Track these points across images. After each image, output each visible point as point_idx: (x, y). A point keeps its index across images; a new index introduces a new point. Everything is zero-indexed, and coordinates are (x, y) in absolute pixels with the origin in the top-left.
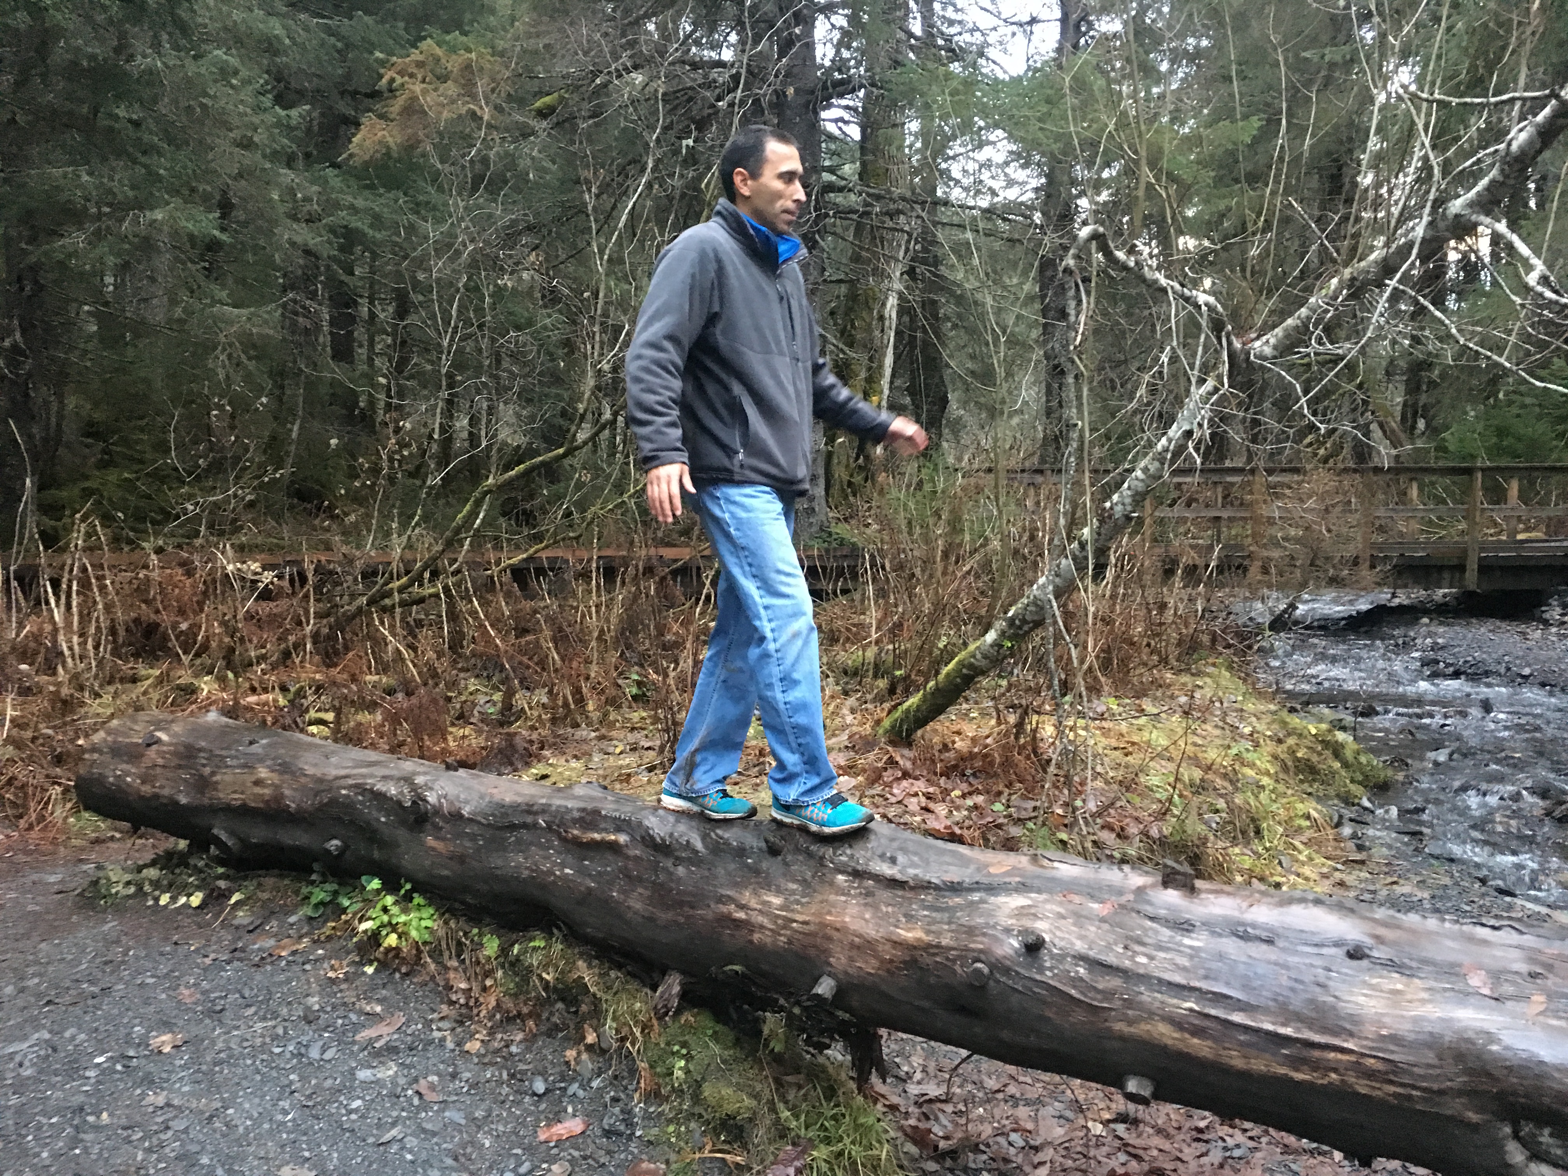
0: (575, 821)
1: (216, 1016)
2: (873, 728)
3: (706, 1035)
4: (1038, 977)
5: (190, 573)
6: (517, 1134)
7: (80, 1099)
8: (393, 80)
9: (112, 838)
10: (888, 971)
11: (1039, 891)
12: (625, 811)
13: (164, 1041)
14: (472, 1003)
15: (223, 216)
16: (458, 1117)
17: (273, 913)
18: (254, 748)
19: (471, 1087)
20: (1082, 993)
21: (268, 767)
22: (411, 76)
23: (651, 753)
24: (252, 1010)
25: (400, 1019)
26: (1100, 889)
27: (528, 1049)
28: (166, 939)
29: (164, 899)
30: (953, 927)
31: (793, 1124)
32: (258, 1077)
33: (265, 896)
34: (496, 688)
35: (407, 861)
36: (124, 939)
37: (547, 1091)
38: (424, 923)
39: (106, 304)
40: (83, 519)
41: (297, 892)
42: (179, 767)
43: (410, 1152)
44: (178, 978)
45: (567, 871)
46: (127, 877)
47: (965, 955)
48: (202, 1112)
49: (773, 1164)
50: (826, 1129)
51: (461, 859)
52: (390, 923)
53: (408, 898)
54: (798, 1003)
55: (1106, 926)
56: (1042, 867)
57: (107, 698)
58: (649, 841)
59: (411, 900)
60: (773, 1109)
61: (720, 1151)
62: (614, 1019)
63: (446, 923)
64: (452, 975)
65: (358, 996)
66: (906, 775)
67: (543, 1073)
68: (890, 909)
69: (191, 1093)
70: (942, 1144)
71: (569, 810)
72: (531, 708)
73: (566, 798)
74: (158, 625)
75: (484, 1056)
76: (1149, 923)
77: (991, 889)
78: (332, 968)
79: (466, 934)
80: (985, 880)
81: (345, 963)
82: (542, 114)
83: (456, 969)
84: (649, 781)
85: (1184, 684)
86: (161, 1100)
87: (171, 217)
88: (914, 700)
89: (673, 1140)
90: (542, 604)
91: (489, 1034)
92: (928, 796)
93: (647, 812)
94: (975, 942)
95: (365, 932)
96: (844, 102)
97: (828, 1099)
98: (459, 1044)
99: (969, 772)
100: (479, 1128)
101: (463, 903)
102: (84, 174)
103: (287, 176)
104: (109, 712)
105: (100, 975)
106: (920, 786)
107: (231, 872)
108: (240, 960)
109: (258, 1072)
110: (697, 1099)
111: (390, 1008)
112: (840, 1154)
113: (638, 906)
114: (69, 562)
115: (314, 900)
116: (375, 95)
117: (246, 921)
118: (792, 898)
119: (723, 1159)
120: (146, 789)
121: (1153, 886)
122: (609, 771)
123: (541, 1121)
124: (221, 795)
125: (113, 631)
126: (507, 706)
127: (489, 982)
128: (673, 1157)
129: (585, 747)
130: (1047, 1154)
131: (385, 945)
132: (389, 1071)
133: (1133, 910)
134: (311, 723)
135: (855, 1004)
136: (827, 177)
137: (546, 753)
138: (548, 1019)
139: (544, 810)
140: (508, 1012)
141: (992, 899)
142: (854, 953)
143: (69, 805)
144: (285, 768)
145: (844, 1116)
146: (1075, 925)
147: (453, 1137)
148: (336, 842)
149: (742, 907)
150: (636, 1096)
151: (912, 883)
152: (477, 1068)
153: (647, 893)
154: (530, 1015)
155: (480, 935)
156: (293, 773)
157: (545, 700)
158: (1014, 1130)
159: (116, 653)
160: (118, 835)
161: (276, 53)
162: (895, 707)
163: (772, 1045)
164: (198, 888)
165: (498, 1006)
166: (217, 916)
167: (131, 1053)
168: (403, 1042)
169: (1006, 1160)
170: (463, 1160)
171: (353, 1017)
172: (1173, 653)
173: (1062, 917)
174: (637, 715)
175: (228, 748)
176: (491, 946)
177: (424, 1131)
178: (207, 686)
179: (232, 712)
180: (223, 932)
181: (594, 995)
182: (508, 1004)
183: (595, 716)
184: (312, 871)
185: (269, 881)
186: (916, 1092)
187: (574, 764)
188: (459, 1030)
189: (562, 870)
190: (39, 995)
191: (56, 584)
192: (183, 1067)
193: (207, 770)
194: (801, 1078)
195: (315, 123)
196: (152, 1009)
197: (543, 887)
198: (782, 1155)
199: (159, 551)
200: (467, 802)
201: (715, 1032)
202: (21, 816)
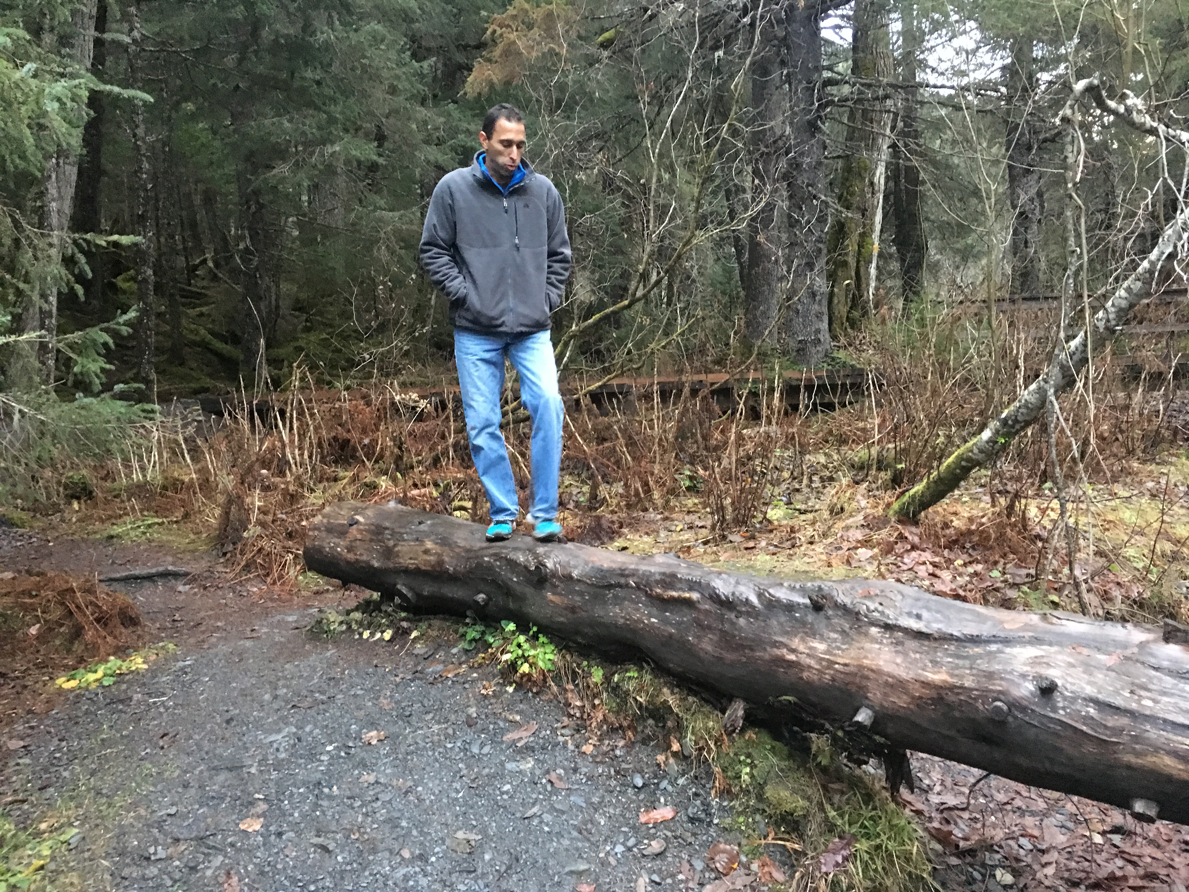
0: (657, 582)
1: (406, 719)
2: (884, 510)
3: (766, 749)
4: (1052, 715)
5: (368, 404)
6: (624, 817)
7: (319, 776)
8: (494, 31)
9: (328, 590)
10: (918, 705)
11: (1051, 644)
12: (696, 575)
13: (372, 736)
14: (585, 716)
15: (380, 146)
16: (581, 802)
17: (440, 646)
18: (422, 527)
19: (588, 779)
20: (1092, 729)
21: (432, 541)
22: (508, 26)
23: (704, 532)
24: (431, 715)
25: (534, 726)
26: (1107, 644)
27: (628, 753)
28: (369, 663)
29: (366, 634)
30: (974, 672)
31: (839, 822)
32: (437, 765)
33: (435, 633)
34: (583, 482)
35: (532, 610)
36: (341, 662)
37: (644, 785)
38: (548, 656)
39: (304, 215)
40: (299, 367)
41: (456, 632)
42: (371, 540)
43: (547, 825)
44: (379, 691)
45: (653, 620)
46: (341, 618)
47: (985, 694)
48: (400, 789)
49: (824, 852)
50: (866, 827)
51: (573, 610)
52: (523, 656)
53: (535, 637)
54: (842, 728)
55: (1113, 674)
56: (1052, 624)
57: (319, 493)
58: (715, 598)
59: (537, 639)
60: (822, 809)
61: (781, 839)
62: (693, 733)
63: (564, 657)
64: (570, 695)
65: (503, 708)
66: (914, 548)
67: (641, 772)
68: (918, 656)
69: (393, 774)
70: (962, 844)
71: (652, 574)
72: (611, 497)
73: (650, 565)
74: (349, 441)
75: (596, 756)
76: (1153, 673)
77: (1007, 641)
78: (484, 687)
79: (579, 666)
80: (1002, 634)
81: (493, 683)
82: (604, 46)
83: (572, 691)
84: (705, 552)
85: (1151, 472)
86: (372, 779)
87: (345, 148)
88: (919, 488)
89: (743, 828)
90: (614, 419)
91: (599, 740)
92: (935, 565)
93: (712, 576)
94: (994, 684)
95: (506, 661)
96: (839, 12)
97: (867, 804)
98: (577, 747)
99: (968, 545)
100: (596, 810)
101: (575, 642)
102: (285, 122)
103: (422, 112)
104: (321, 502)
105: (326, 688)
106: (927, 556)
107: (411, 615)
108: (421, 679)
109: (437, 760)
110: (760, 798)
111: (527, 718)
112: (878, 847)
113: (709, 648)
114: (291, 397)
115: (468, 638)
116: (481, 46)
117: (422, 652)
118: (834, 645)
119: (784, 846)
120: (351, 557)
121: (1155, 641)
122: (673, 544)
123: (640, 807)
124: (401, 561)
125: (320, 445)
126: (594, 496)
127: (597, 702)
128: (744, 842)
129: (654, 527)
130: (1053, 856)
131: (521, 671)
132: (528, 765)
133: (1137, 661)
134: (455, 510)
135: (890, 731)
136: (826, 74)
137: (625, 530)
138: (643, 731)
139: (633, 574)
140: (612, 724)
141: (1008, 650)
142: (888, 690)
143: (298, 567)
144: (444, 542)
145: (880, 818)
146: (1084, 672)
147: (577, 816)
148: (482, 596)
149: (793, 651)
150: (713, 792)
151: (936, 636)
152: (591, 765)
153: (715, 638)
154: (629, 727)
155: (589, 666)
156: (450, 545)
157: (621, 491)
158: (1022, 836)
159: (323, 460)
160: (331, 589)
161: (412, 21)
162: (903, 493)
163: (819, 759)
164: (388, 627)
165: (605, 720)
166: (402, 647)
167: (351, 744)
168: (537, 743)
169: (1018, 860)
170: (585, 833)
171: (502, 724)
172: (1139, 446)
173: (1072, 666)
174: (691, 501)
175: (404, 527)
176: (597, 675)
177: (557, 810)
178: (384, 482)
179: (404, 501)
180: (407, 659)
181: (677, 715)
182: (612, 718)
183: (659, 502)
184: (467, 617)
185: (436, 623)
186: (937, 801)
187: (646, 538)
188: (577, 736)
189: (649, 620)
190: (287, 702)
191: (282, 413)
192: (387, 756)
193: (391, 543)
194: (843, 786)
195: (439, 72)
196: (362, 712)
197: (634, 631)
198: (831, 846)
199: (348, 388)
200: (575, 567)
201: (773, 747)
202: (268, 575)
